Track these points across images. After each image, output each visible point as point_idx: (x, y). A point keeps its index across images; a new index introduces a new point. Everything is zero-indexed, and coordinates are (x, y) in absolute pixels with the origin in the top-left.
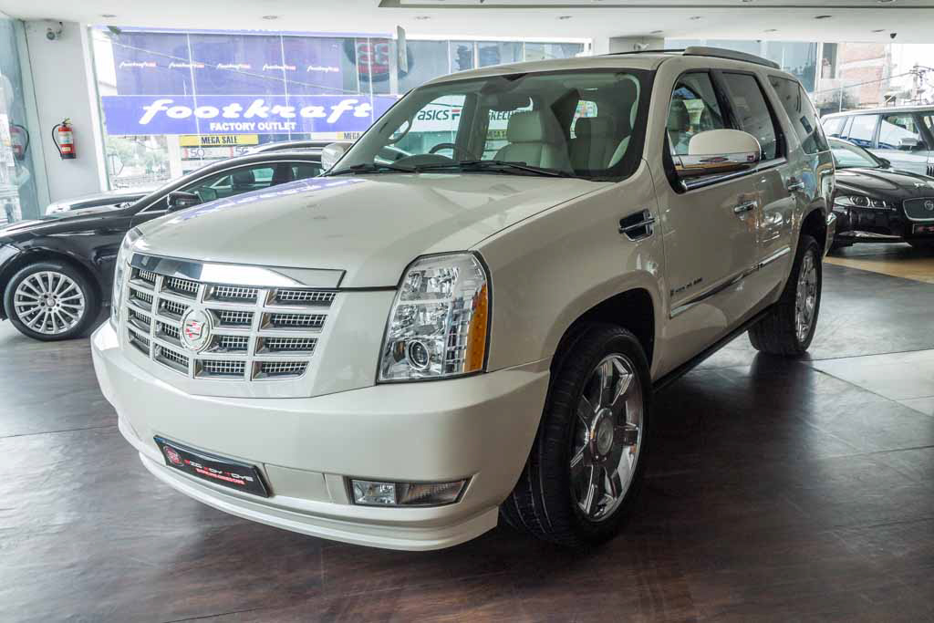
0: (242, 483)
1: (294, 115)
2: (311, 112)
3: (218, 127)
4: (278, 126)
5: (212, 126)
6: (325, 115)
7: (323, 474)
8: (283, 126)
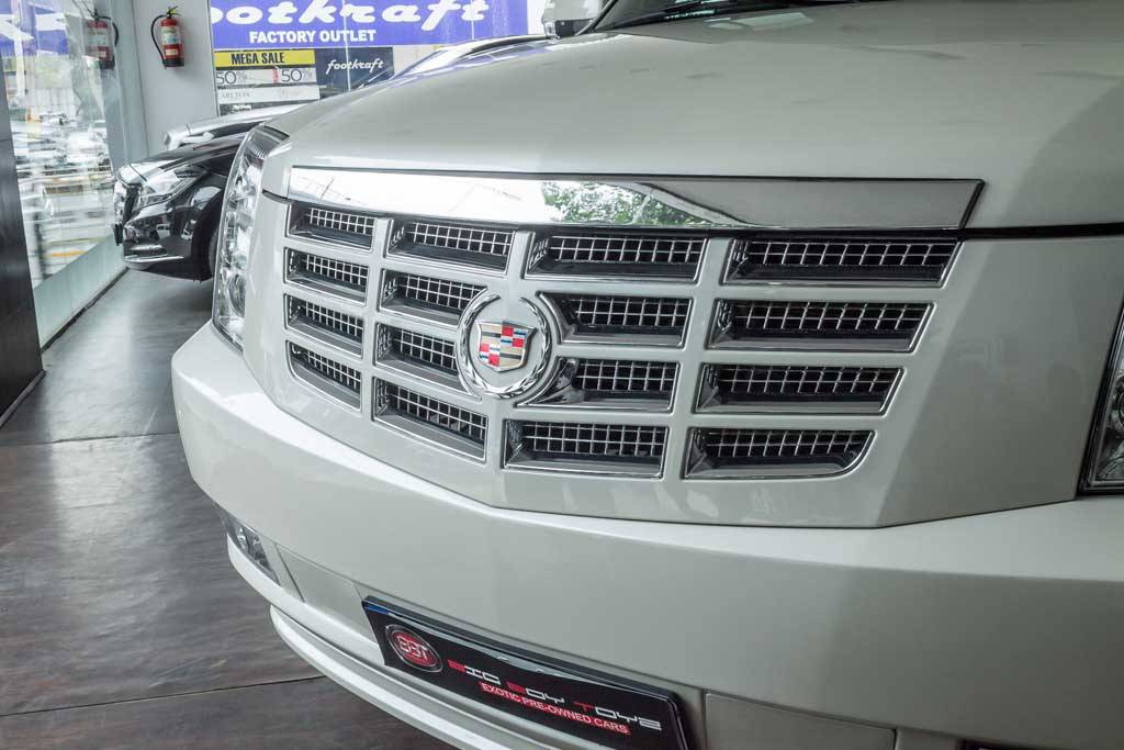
0: (624, 730)
1: (371, 19)
2: (398, 13)
3: (262, 37)
4: (349, 36)
5: (252, 36)
6: (418, 18)
7: (895, 731)
8: (356, 35)
